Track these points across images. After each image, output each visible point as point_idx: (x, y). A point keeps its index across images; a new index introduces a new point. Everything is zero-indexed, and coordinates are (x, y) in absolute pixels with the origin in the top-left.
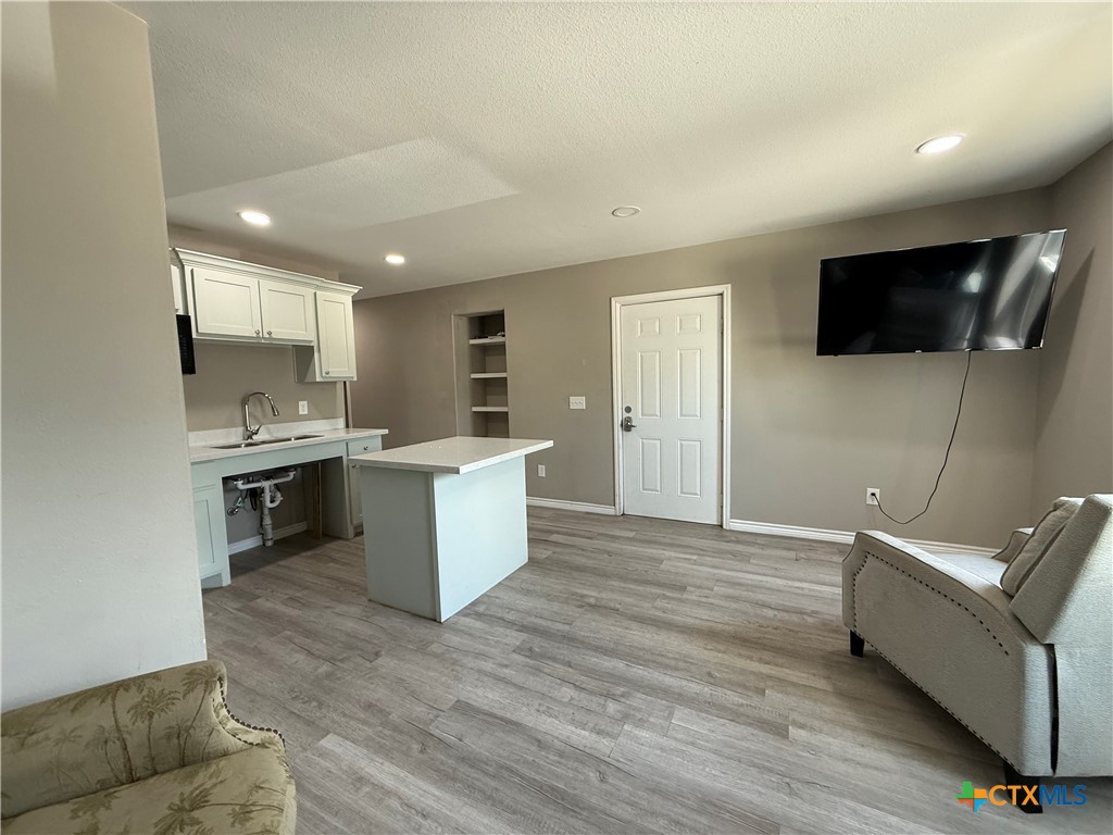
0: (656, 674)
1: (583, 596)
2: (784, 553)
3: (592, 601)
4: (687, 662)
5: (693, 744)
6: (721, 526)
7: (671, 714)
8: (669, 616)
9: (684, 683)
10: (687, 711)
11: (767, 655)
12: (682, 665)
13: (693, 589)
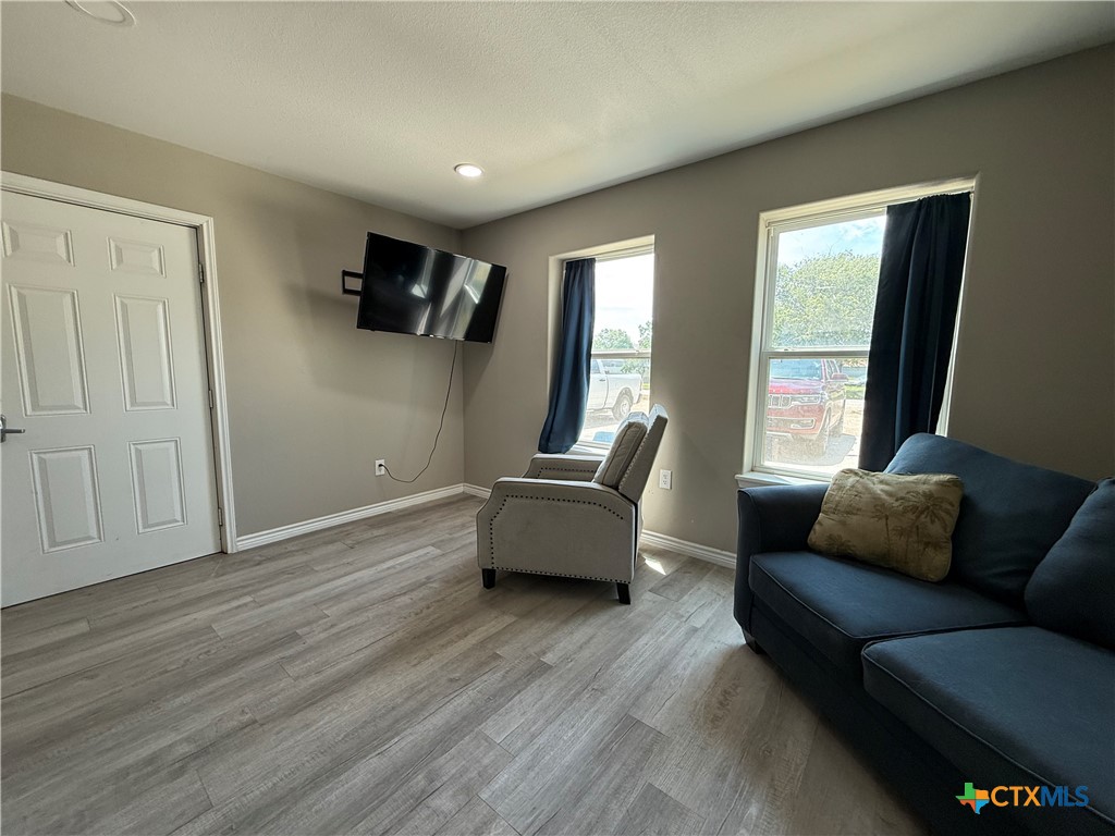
0: (419, 728)
1: (151, 760)
2: (331, 548)
3: (185, 749)
4: (422, 690)
5: (533, 737)
6: (223, 552)
7: (486, 738)
8: (330, 672)
9: (450, 707)
10: (490, 722)
11: (456, 630)
12: (422, 697)
13: (306, 629)
